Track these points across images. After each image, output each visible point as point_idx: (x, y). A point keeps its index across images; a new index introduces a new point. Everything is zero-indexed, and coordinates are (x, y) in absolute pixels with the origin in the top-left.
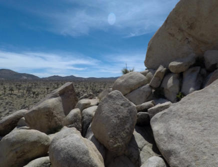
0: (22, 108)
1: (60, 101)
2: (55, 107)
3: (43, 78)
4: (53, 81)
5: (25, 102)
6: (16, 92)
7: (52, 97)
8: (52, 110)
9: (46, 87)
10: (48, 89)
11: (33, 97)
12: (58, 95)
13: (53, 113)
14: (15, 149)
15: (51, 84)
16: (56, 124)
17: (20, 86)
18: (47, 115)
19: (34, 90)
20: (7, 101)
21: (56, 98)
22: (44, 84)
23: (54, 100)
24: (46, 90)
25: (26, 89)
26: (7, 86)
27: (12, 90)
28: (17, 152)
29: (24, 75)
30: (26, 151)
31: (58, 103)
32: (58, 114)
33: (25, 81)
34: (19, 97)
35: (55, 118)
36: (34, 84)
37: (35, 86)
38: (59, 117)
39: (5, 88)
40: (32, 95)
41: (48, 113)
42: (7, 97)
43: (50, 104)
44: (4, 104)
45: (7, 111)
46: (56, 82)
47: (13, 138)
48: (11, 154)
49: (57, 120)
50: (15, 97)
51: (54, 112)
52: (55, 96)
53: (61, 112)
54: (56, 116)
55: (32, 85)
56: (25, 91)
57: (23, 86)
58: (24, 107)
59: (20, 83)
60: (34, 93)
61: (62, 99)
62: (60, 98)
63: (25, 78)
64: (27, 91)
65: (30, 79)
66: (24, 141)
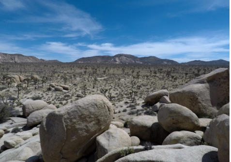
0: (162, 89)
1: (208, 88)
2: (201, 93)
3: (183, 63)
4: (193, 66)
5: (165, 84)
6: (158, 75)
7: (197, 83)
8: (197, 96)
9: (185, 72)
10: (186, 74)
11: (171, 81)
12: (206, 81)
13: (197, 99)
14: (172, 116)
15: (191, 69)
16: (200, 111)
17: (161, 70)
18: (191, 99)
19: (172, 75)
20: (152, 81)
21: (203, 85)
22: (183, 69)
23: (200, 85)
24: (184, 75)
25: (166, 73)
26: (152, 69)
27: (155, 73)
28: (173, 119)
29: (165, 60)
30: (179, 121)
31: (204, 90)
32: (203, 101)
33: (166, 66)
34: (160, 79)
35: (200, 104)
36: (172, 69)
37: (174, 71)
38: (204, 104)
39: (151, 71)
40: (171, 79)
41: (192, 98)
42: (152, 78)
43: (196, 90)
44: (150, 83)
45: (152, 89)
46: (197, 67)
47: (171, 108)
48: (169, 119)
49: (201, 107)
50: (157, 79)
51: (199, 98)
52: (202, 82)
53: (207, 100)
54: (200, 103)
55: (171, 70)
56: (165, 75)
57: (164, 70)
58: (164, 88)
59: (161, 67)
60: (173, 77)
61: (210, 86)
62: (207, 85)
63: (165, 63)
64: (167, 75)
65: (170, 64)
66: (179, 113)
